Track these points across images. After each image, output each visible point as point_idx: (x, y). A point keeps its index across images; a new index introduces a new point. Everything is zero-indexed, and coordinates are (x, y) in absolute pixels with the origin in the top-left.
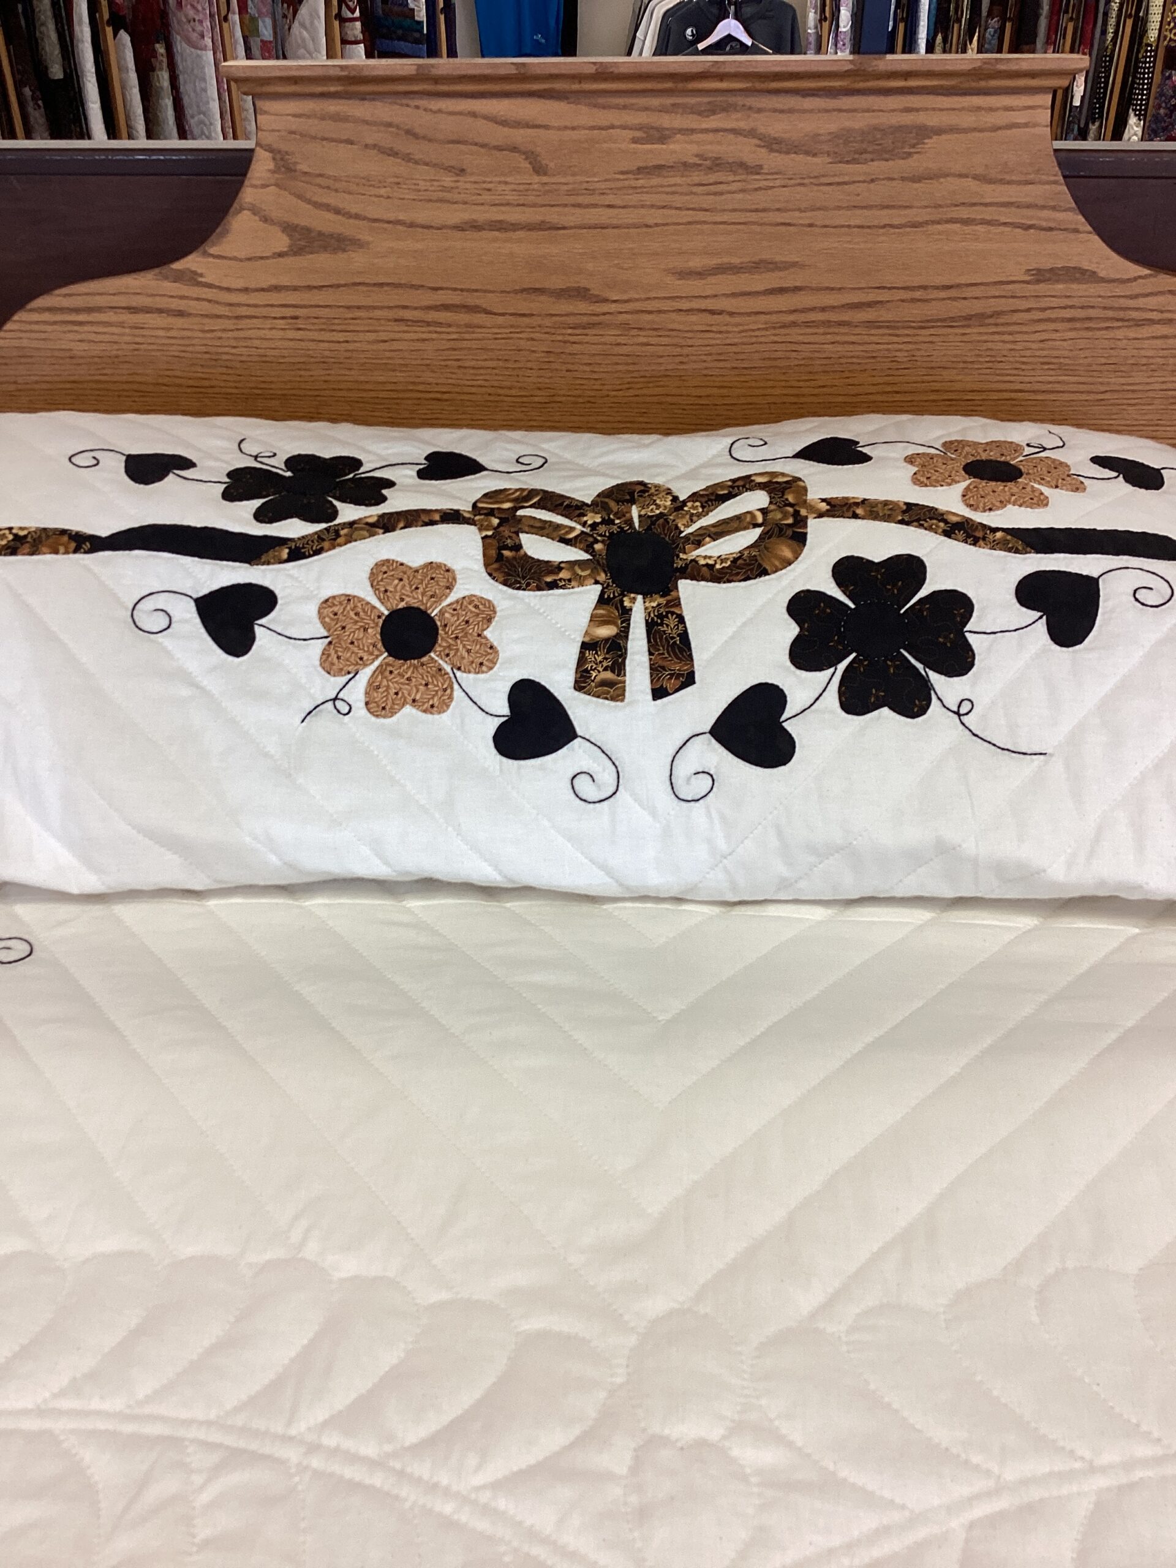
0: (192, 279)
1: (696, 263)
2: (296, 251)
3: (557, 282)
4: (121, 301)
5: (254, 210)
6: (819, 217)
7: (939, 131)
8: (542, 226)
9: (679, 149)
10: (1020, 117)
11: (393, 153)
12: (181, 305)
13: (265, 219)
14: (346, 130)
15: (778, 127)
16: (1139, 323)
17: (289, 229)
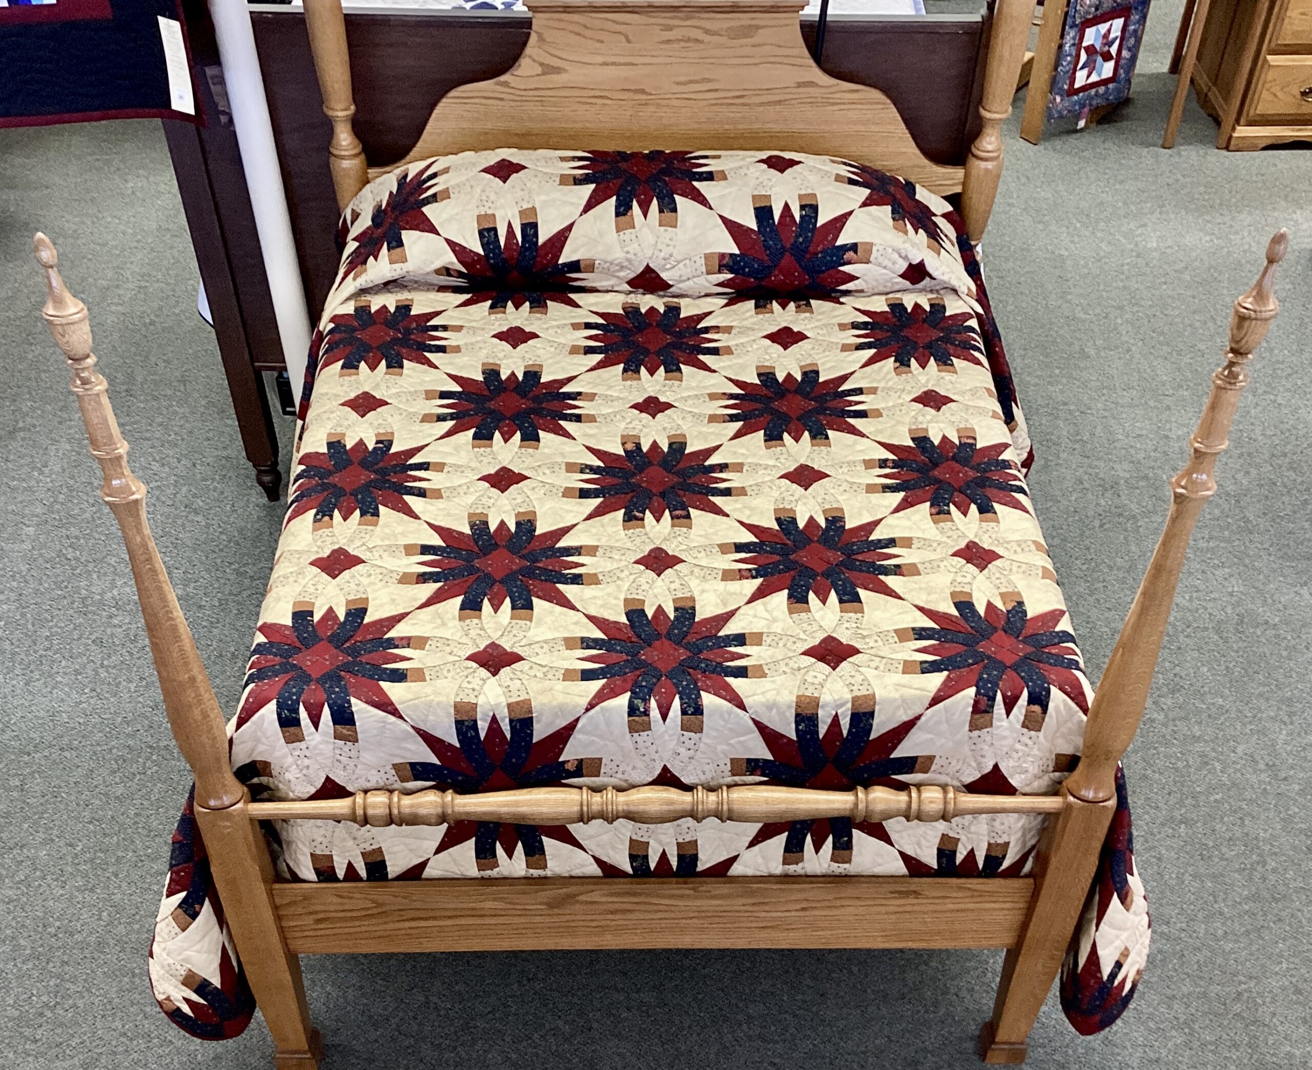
1: (684, 78)
2: (544, 74)
3: (635, 86)
5: (530, 57)
6: (724, 61)
7: (762, 27)
8: (628, 64)
9: (676, 33)
10: (789, 22)
11: (579, 34)
12: (502, 96)
13: (534, 60)
16: (833, 104)
17: (541, 64)
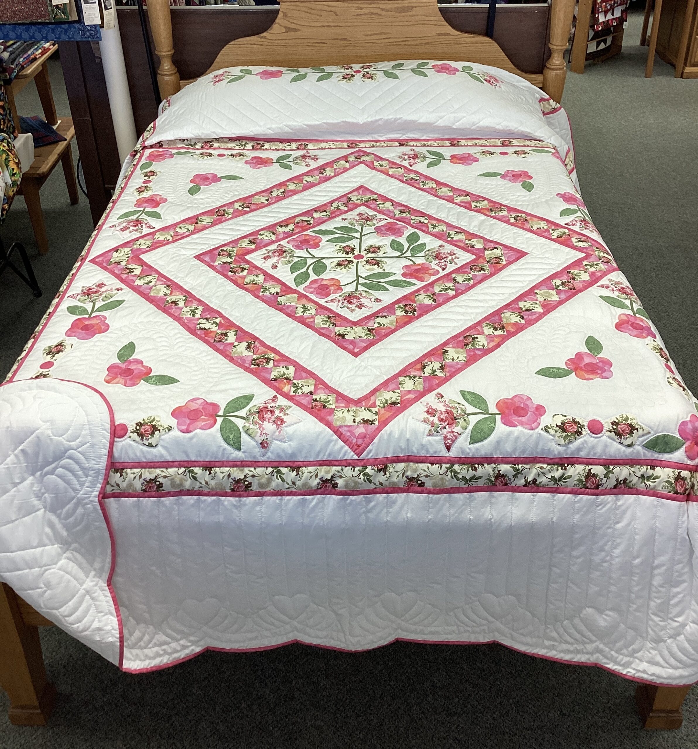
0: (265, 37)
1: (369, 33)
2: (287, 32)
3: (340, 37)
4: (250, 42)
5: (278, 24)
6: (394, 24)
7: (416, 7)
8: (337, 26)
9: (364, 11)
11: (308, 12)
12: (261, 43)
13: (281, 26)
14: (298, 8)
15: (383, 6)
16: (460, 44)
17: (285, 27)
